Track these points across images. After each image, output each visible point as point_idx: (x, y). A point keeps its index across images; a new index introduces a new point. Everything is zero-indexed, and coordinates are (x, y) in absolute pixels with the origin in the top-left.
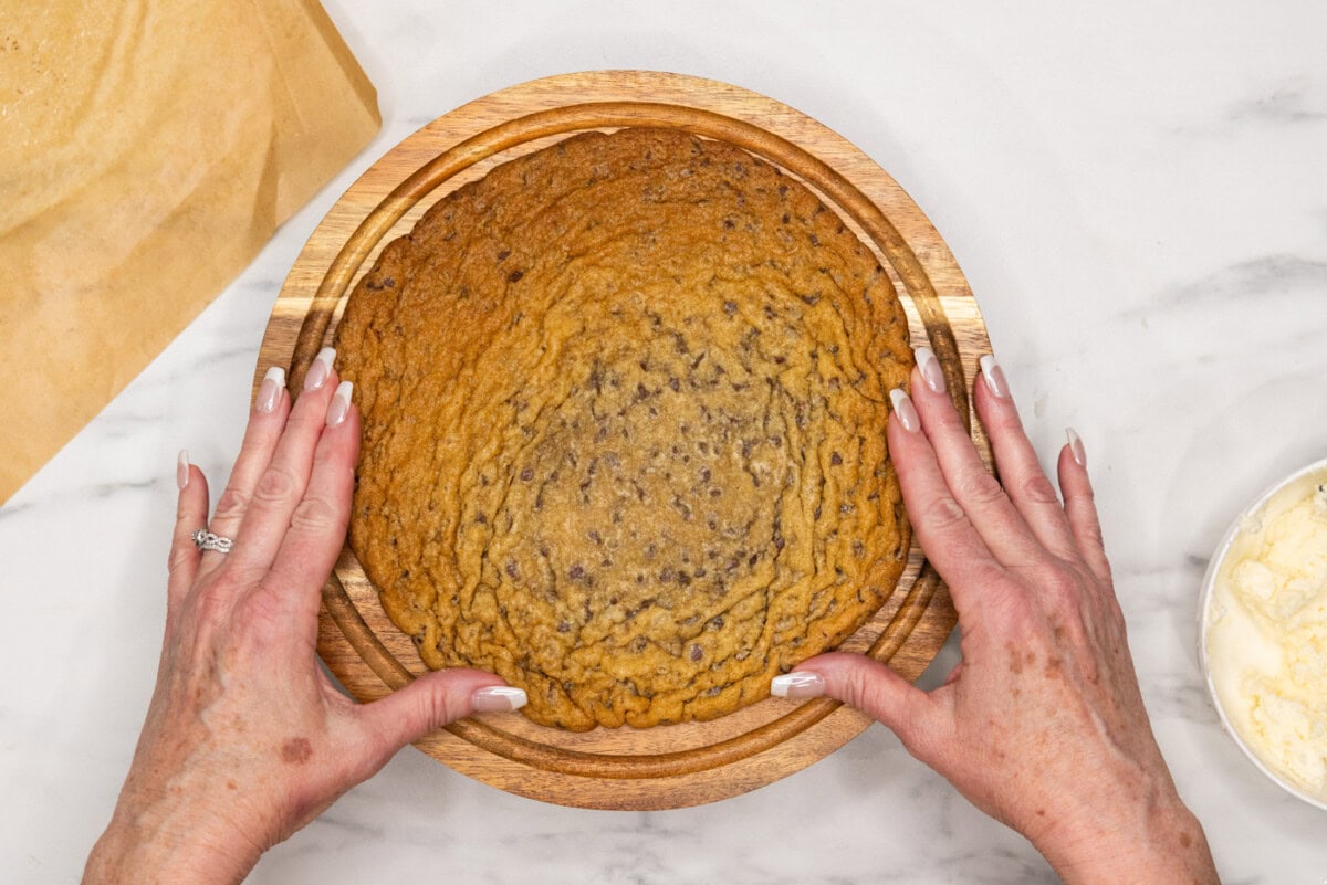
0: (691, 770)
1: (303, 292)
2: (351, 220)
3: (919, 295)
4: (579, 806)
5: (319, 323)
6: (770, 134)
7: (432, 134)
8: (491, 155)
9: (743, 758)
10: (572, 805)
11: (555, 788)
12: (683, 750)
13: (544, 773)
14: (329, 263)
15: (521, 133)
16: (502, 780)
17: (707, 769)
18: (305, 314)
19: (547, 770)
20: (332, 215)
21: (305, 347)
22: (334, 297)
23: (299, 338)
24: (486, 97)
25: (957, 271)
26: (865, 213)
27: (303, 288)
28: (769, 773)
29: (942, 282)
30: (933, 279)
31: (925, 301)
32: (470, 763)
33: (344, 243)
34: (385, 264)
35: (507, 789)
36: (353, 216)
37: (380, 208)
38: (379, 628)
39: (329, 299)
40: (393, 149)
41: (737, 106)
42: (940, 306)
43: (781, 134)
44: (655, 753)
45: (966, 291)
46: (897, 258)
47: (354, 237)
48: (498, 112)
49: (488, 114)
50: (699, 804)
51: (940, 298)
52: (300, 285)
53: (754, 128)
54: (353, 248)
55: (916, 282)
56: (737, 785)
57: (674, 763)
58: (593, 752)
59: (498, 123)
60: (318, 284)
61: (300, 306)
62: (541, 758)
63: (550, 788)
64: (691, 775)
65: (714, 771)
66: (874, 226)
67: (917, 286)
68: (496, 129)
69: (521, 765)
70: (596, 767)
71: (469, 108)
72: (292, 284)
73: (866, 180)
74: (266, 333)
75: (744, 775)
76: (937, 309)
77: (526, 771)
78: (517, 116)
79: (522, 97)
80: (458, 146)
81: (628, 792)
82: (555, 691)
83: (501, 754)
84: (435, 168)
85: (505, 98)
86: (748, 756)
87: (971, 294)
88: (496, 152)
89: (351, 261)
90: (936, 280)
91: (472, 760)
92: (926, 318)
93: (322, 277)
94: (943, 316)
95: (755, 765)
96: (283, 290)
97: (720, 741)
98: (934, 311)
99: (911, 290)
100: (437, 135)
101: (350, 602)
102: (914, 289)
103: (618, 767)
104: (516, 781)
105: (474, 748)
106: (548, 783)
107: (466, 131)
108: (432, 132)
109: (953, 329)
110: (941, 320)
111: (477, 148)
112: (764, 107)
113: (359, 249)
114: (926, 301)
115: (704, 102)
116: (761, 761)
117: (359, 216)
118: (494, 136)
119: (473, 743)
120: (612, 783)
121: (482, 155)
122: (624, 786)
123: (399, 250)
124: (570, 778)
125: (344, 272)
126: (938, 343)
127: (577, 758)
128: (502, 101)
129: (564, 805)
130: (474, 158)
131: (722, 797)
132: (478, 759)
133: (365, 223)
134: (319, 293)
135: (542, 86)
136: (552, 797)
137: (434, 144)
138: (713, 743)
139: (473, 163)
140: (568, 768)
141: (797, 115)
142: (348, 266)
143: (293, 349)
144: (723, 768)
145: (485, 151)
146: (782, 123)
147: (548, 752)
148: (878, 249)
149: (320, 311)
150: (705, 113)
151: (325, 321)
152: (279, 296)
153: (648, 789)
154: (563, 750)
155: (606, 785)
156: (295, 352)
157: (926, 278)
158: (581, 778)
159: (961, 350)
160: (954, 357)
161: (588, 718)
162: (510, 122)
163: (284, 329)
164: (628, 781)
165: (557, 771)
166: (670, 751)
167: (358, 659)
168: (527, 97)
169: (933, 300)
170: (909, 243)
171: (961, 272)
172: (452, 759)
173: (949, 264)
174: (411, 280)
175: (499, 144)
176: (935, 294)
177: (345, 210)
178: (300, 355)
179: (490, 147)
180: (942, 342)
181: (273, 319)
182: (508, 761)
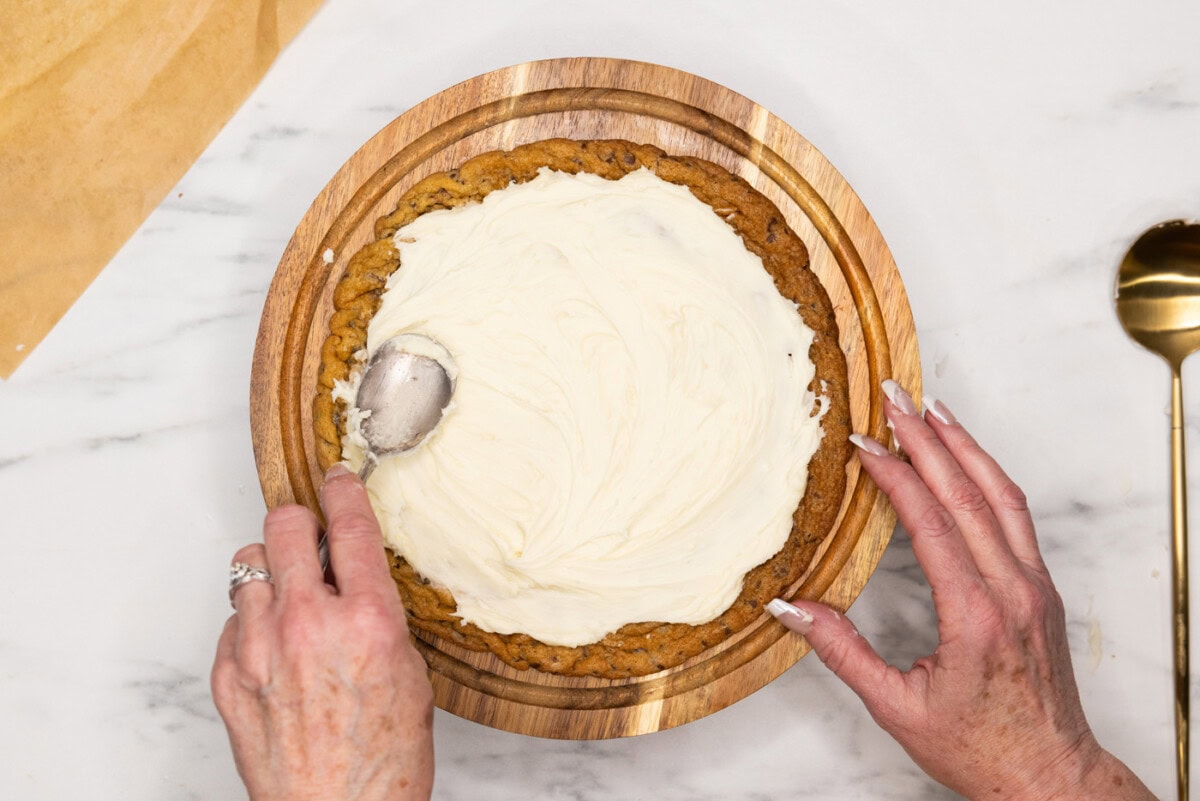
0: (282, 402)
1: (770, 135)
2: (827, 190)
3: (668, 682)
4: (268, 297)
5: (740, 144)
6: (836, 576)
7: (890, 274)
8: (862, 325)
9: (285, 451)
10: (270, 291)
11: (288, 280)
12: (302, 399)
13: (303, 272)
14: (792, 163)
15: (877, 354)
16: (304, 233)
17: (281, 418)
18: (750, 133)
19: (306, 275)
20: (835, 172)
21: (721, 127)
22: (761, 162)
23: (730, 124)
24: (914, 329)
25: (683, 720)
26: (750, 648)
27: (773, 135)
28: (267, 471)
29: (676, 706)
30: (680, 698)
31: (662, 687)
32: (324, 207)
33: (807, 179)
34: (789, 239)
35: (295, 236)
36: (830, 190)
37: (833, 217)
38: (458, 149)
39: (760, 157)
40: (883, 238)
41: (865, 551)
42: (655, 699)
43: (833, 586)
44: (303, 373)
45: (664, 724)
46: (705, 669)
47: (811, 189)
48: (899, 337)
49: (899, 327)
50: (251, 404)
51: (662, 700)
52: (776, 133)
53: (843, 563)
54: (801, 186)
55: (680, 683)
56: (262, 441)
57: (291, 389)
58: (315, 318)
59: (889, 336)
60: (774, 150)
61: (758, 130)
62: (317, 271)
63: (289, 275)
64: (278, 403)
65: (278, 424)
66: (736, 655)
67: (676, 683)
68: (884, 334)
69: (314, 252)
70: (301, 318)
71: (907, 312)
72: (779, 126)
73: (779, 653)
74: (739, 95)
75: (269, 449)
76: (652, 697)
77: (308, 255)
78: (892, 354)
79: (908, 361)
80: (875, 296)
81: (273, 342)
82: (376, 281)
83: (327, 236)
84: (860, 273)
85: (910, 346)
86: (286, 456)
87: (660, 729)
88: (863, 330)
89: (790, 182)
90: (679, 701)
91: (327, 209)
92: (646, 686)
93: (780, 155)
94: (645, 701)
95: (277, 461)
96: (776, 117)
97: (304, 433)
98: (651, 693)
99: (673, 676)
100: (888, 280)
101: (487, 127)
102: (675, 679)
103: (297, 338)
104: (302, 244)
105: (337, 214)
106: (294, 273)
107: (887, 306)
108: (893, 274)
109: (632, 707)
110: (642, 699)
111: (870, 314)
112: (860, 576)
113: (799, 192)
114: (662, 689)
115: (874, 524)
116: (280, 466)
117: (828, 196)
118: (879, 330)
119: (342, 213)
120: (283, 332)
121: (864, 316)
122: (279, 341)
123: (798, 255)
124: (295, 294)
125: (782, 174)
126: (623, 692)
127: (311, 304)
128: (909, 340)
129: (272, 285)
130: (862, 309)
131: (254, 428)
132: (326, 215)
133: (822, 201)
134: (766, 149)
135: (914, 380)
136: (281, 275)
137: (881, 275)
138: (303, 427)
139: (857, 308)
140: (304, 294)
141: (848, 603)
142: (786, 178)
143: (721, 116)
144: (279, 431)
145: (866, 319)
146: (842, 590)
147: (322, 279)
148: (716, 653)
149: (750, 147)
150: (865, 522)
151: (741, 150)
152: (770, 113)
153: (272, 363)
154: (321, 292)
155: (283, 325)
156: (718, 118)
157: (682, 692)
158: (293, 303)
159: (612, 711)
160: (607, 705)
161: (345, 303)
162: (888, 346)
163: (741, 113)
164: (283, 345)
165: (303, 284)
166: (302, 387)
167: (435, 125)
168: (907, 366)
169: (662, 694)
170: (716, 682)
171: (681, 724)
172: (331, 192)
173: (691, 715)
174: (769, 258)
175: (870, 333)
176: (666, 697)
177: (836, 186)
178: (715, 121)
179: (869, 325)
180: (623, 696)
181: (751, 103)
182: (320, 241)
